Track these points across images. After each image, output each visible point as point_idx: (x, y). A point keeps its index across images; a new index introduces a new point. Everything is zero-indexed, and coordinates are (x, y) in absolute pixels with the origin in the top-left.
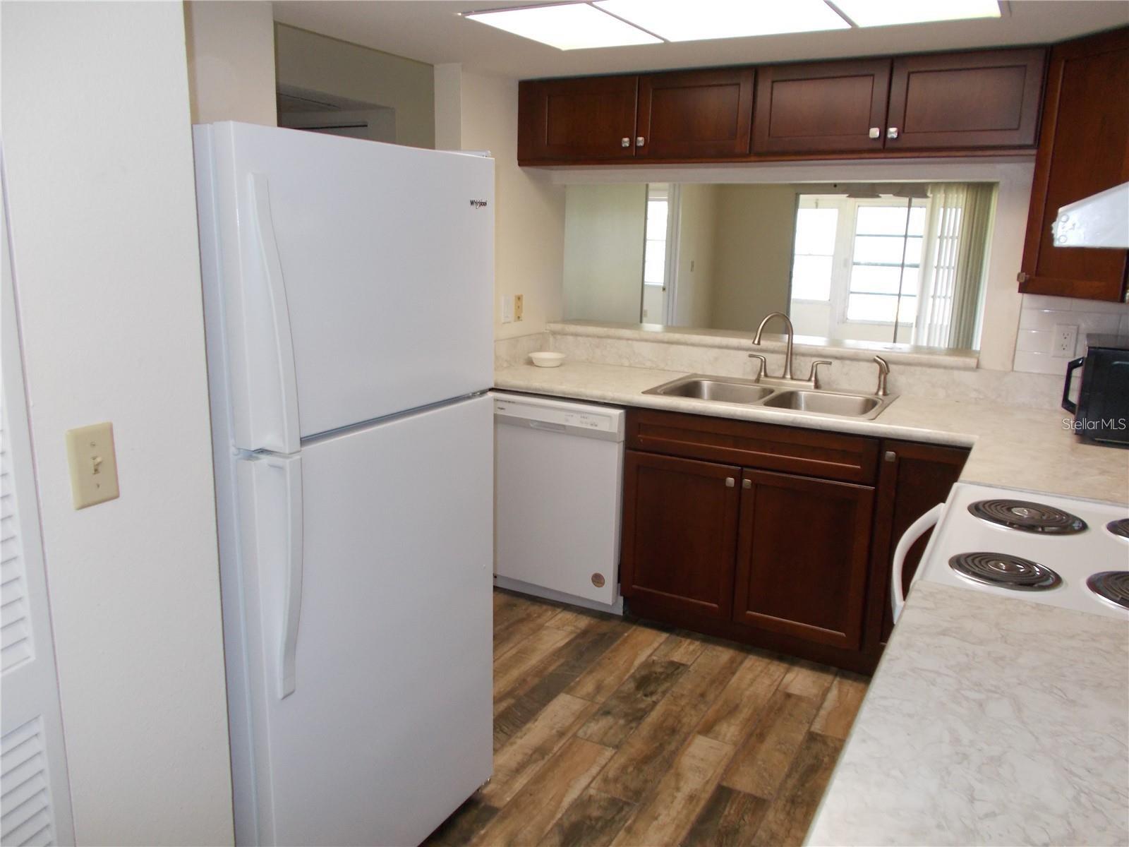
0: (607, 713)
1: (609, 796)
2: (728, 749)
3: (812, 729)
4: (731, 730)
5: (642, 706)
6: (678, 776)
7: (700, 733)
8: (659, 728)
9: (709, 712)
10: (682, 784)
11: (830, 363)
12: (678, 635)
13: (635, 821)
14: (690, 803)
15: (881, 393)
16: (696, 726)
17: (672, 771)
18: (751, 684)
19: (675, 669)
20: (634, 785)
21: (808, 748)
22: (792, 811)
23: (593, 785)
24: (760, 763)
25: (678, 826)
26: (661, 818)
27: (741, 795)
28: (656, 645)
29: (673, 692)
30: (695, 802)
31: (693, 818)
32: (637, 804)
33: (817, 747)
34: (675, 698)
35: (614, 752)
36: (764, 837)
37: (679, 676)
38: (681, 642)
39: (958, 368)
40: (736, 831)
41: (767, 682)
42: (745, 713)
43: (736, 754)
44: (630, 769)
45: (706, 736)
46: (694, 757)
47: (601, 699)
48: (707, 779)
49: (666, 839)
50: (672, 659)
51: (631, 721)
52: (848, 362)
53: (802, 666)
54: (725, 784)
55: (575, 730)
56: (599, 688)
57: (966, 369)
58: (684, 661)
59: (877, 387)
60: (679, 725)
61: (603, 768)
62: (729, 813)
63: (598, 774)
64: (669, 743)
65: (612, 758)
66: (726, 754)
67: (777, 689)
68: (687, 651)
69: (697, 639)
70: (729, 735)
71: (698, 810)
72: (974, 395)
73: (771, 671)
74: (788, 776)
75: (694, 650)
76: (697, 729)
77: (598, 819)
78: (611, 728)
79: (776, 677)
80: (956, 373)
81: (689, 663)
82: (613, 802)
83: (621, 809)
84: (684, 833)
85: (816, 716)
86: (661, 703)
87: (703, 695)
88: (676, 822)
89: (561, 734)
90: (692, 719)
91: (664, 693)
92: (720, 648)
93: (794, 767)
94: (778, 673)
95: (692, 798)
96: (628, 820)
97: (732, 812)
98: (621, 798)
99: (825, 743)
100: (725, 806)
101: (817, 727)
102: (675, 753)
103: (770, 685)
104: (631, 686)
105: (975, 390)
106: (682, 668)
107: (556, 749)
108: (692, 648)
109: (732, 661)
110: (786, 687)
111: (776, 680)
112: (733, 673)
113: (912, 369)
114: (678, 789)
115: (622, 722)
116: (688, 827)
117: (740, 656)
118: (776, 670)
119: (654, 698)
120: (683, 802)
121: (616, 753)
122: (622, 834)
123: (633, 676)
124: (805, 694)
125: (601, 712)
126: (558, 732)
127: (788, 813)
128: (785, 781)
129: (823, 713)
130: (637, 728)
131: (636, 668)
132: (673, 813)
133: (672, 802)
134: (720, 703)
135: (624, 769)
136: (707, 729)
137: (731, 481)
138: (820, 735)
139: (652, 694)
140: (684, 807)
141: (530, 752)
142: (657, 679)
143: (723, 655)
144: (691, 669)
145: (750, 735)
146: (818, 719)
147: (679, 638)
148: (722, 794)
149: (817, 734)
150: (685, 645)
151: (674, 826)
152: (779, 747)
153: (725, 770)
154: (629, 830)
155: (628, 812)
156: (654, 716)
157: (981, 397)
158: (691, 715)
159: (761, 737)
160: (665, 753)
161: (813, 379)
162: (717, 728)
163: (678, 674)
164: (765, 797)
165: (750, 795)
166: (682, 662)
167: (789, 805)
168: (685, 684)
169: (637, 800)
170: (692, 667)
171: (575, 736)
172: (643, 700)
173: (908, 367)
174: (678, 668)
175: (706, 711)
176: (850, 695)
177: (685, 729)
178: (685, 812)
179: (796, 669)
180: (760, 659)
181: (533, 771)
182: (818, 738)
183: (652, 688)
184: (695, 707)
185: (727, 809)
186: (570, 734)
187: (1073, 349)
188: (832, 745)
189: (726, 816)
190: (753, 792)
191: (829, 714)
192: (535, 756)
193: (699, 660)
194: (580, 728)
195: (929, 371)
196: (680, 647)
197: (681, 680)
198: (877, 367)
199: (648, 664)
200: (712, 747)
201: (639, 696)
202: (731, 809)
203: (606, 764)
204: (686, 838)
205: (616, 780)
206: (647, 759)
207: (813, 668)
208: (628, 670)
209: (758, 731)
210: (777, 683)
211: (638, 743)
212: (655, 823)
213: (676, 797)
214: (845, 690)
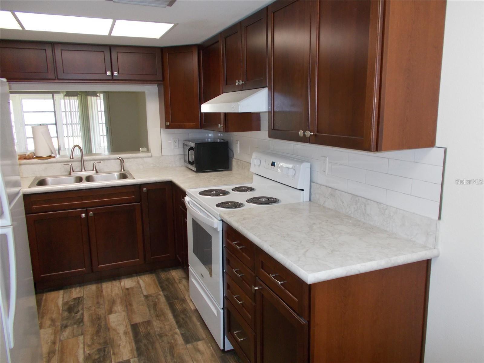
0: (66, 327)
1: (96, 349)
2: (124, 314)
3: (144, 294)
4: (118, 308)
5: (78, 317)
6: (115, 330)
7: (109, 314)
8: (92, 321)
9: (106, 306)
10: (118, 331)
11: (101, 162)
12: (67, 288)
13: (113, 350)
14: (127, 335)
15: (122, 170)
16: (105, 313)
17: (111, 330)
18: (112, 291)
19: (78, 300)
20: (102, 341)
21: (148, 300)
22: (160, 319)
23: (86, 350)
24: (137, 312)
25: (129, 343)
26: (121, 344)
27: (141, 323)
28: (61, 296)
29: (86, 307)
30: (128, 334)
31: (132, 338)
32: (109, 346)
33: (150, 298)
34: (89, 309)
35: (83, 336)
36: (158, 330)
37: (83, 301)
38: (71, 291)
39: (146, 157)
40: (149, 333)
41: (117, 288)
42: (118, 301)
43: (127, 314)
44: (95, 338)
45: (112, 314)
46: (114, 322)
47: (58, 324)
48: (125, 325)
49: (129, 349)
50: (73, 297)
51: (79, 324)
52: (106, 161)
53: (124, 278)
54: (132, 323)
55: (59, 339)
56: (53, 321)
57: (148, 157)
58: (79, 296)
59: (120, 168)
60: (99, 316)
61: (84, 343)
62: (142, 330)
63: (84, 345)
64: (101, 323)
65: (84, 338)
66: (124, 315)
67: (122, 289)
68: (76, 292)
69: (77, 287)
70: (119, 309)
71: (131, 335)
72: (152, 165)
73: (115, 285)
74: (150, 311)
75: (79, 291)
76: (107, 314)
77: (99, 358)
78: (73, 330)
79: (118, 286)
80: (145, 159)
81: (82, 296)
82: (99, 350)
83: (105, 351)
84: (134, 344)
85: (142, 290)
86: (85, 313)
87: (98, 303)
88: (127, 342)
89: (54, 343)
90: (101, 312)
91: (83, 309)
92: (89, 286)
93: (149, 307)
94: (118, 284)
95: (126, 333)
96: (110, 352)
97: (142, 329)
98: (101, 347)
99: (152, 296)
100: (139, 329)
101: (145, 293)
102: (106, 324)
103: (119, 289)
104: (66, 314)
105: (153, 164)
106: (81, 299)
107: (57, 349)
108: (78, 290)
109: (98, 288)
110: (124, 287)
111: (119, 286)
112: (102, 291)
113: (130, 160)
114: (118, 333)
115: (75, 326)
116: (133, 341)
117: (99, 285)
118: (116, 283)
119: (80, 313)
120: (124, 336)
121: (84, 336)
122: (113, 357)
123: (63, 310)
124: (132, 286)
125: (63, 327)
126: (51, 343)
127: (159, 320)
128: (150, 313)
129: (143, 288)
130: (83, 325)
131: (61, 307)
132: (124, 340)
133: (120, 338)
134: (107, 302)
135: (92, 339)
136: (111, 312)
137: (83, 215)
138: (148, 295)
139: (78, 312)
140: (126, 337)
141: (47, 355)
142: (74, 306)
143: (93, 288)
144: (85, 297)
145: (127, 306)
146: (143, 291)
147: (69, 290)
148: (135, 327)
149: (147, 295)
150: (74, 291)
151: (128, 344)
152: (139, 304)
153: (128, 320)
154: (114, 354)
155: (108, 350)
156: (86, 318)
157: (154, 166)
158: (100, 311)
159: (131, 305)
160: (103, 326)
161: (95, 169)
162: (113, 310)
163: (81, 301)
164: (148, 320)
165: (143, 322)
166: (79, 297)
167: (157, 318)
168: (88, 303)
169: (108, 344)
170: (84, 296)
171: (60, 340)
172: (77, 316)
173: (129, 160)
174: (79, 299)
175: (105, 307)
176: (146, 280)
177: (102, 316)
178: (128, 338)
179: (122, 280)
180: (107, 283)
181: (55, 360)
182: (148, 296)
183: (76, 310)
184: (99, 308)
185: (140, 329)
186: (58, 341)
187: (178, 146)
188: (154, 296)
189: (142, 331)
190: (143, 320)
191: (145, 287)
192: (51, 355)
193: (84, 293)
194: (60, 337)
195: (136, 160)
196: (72, 292)
197: (84, 302)
198: (119, 161)
199: (64, 304)
200: (118, 316)
201: (73, 315)
202: (141, 329)
203: (84, 341)
204: (136, 345)
205: (93, 343)
206: (98, 332)
207: (128, 278)
208: (59, 309)
209: (128, 304)
210: (120, 287)
211: (89, 329)
212: (121, 347)
213: (120, 336)
214: (144, 279)
